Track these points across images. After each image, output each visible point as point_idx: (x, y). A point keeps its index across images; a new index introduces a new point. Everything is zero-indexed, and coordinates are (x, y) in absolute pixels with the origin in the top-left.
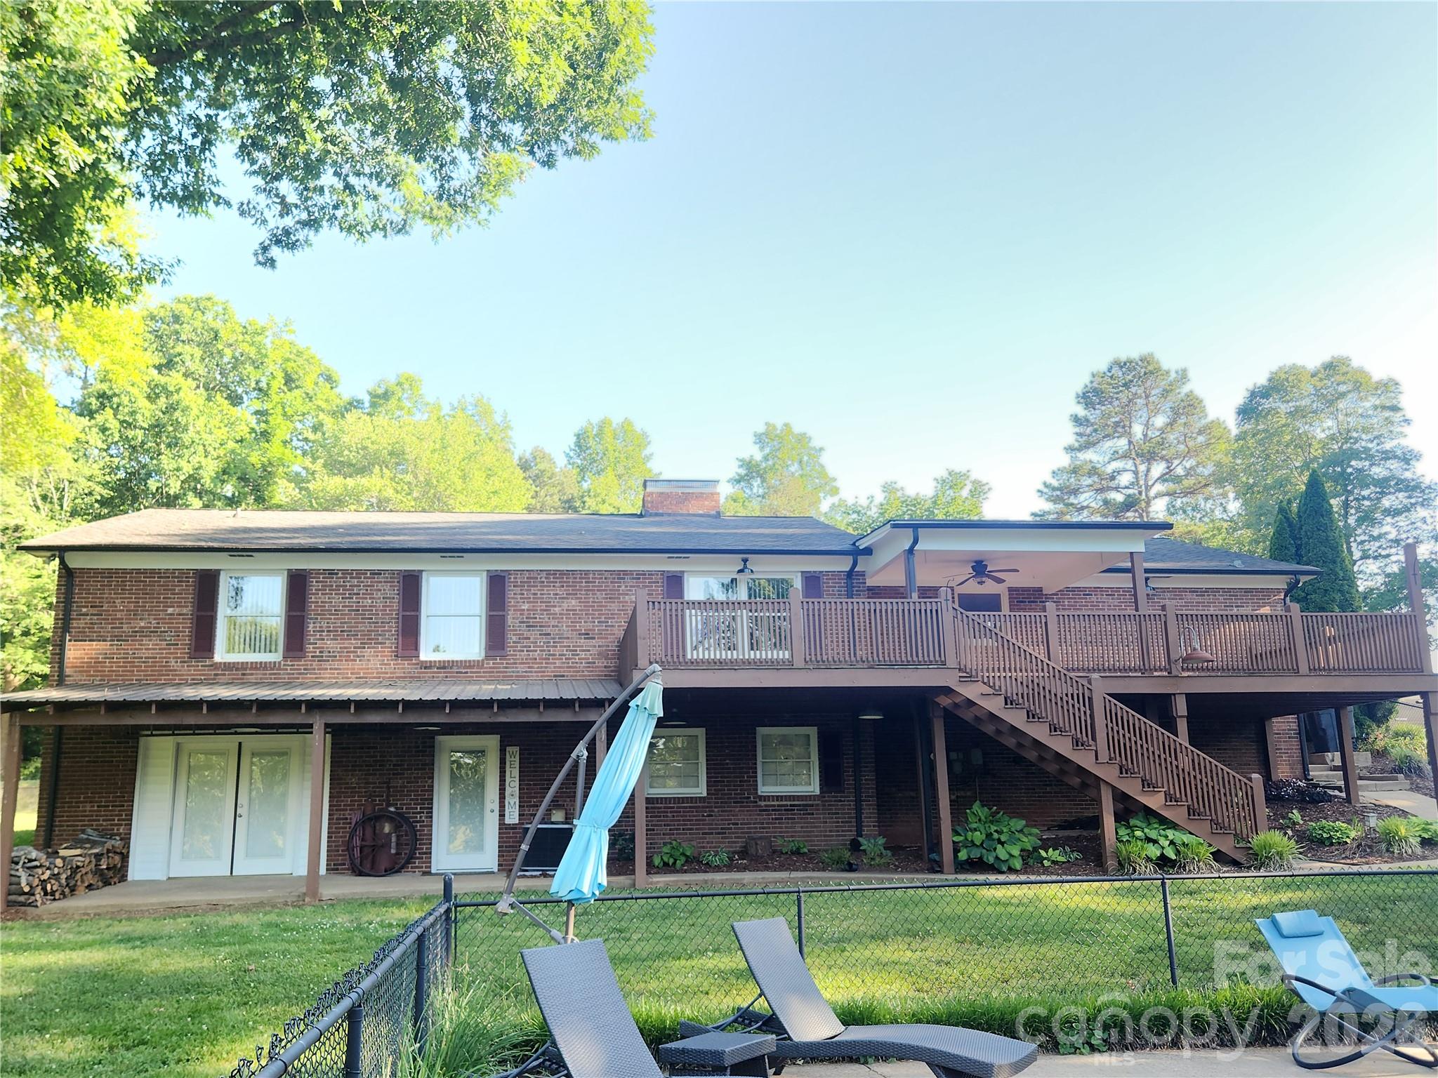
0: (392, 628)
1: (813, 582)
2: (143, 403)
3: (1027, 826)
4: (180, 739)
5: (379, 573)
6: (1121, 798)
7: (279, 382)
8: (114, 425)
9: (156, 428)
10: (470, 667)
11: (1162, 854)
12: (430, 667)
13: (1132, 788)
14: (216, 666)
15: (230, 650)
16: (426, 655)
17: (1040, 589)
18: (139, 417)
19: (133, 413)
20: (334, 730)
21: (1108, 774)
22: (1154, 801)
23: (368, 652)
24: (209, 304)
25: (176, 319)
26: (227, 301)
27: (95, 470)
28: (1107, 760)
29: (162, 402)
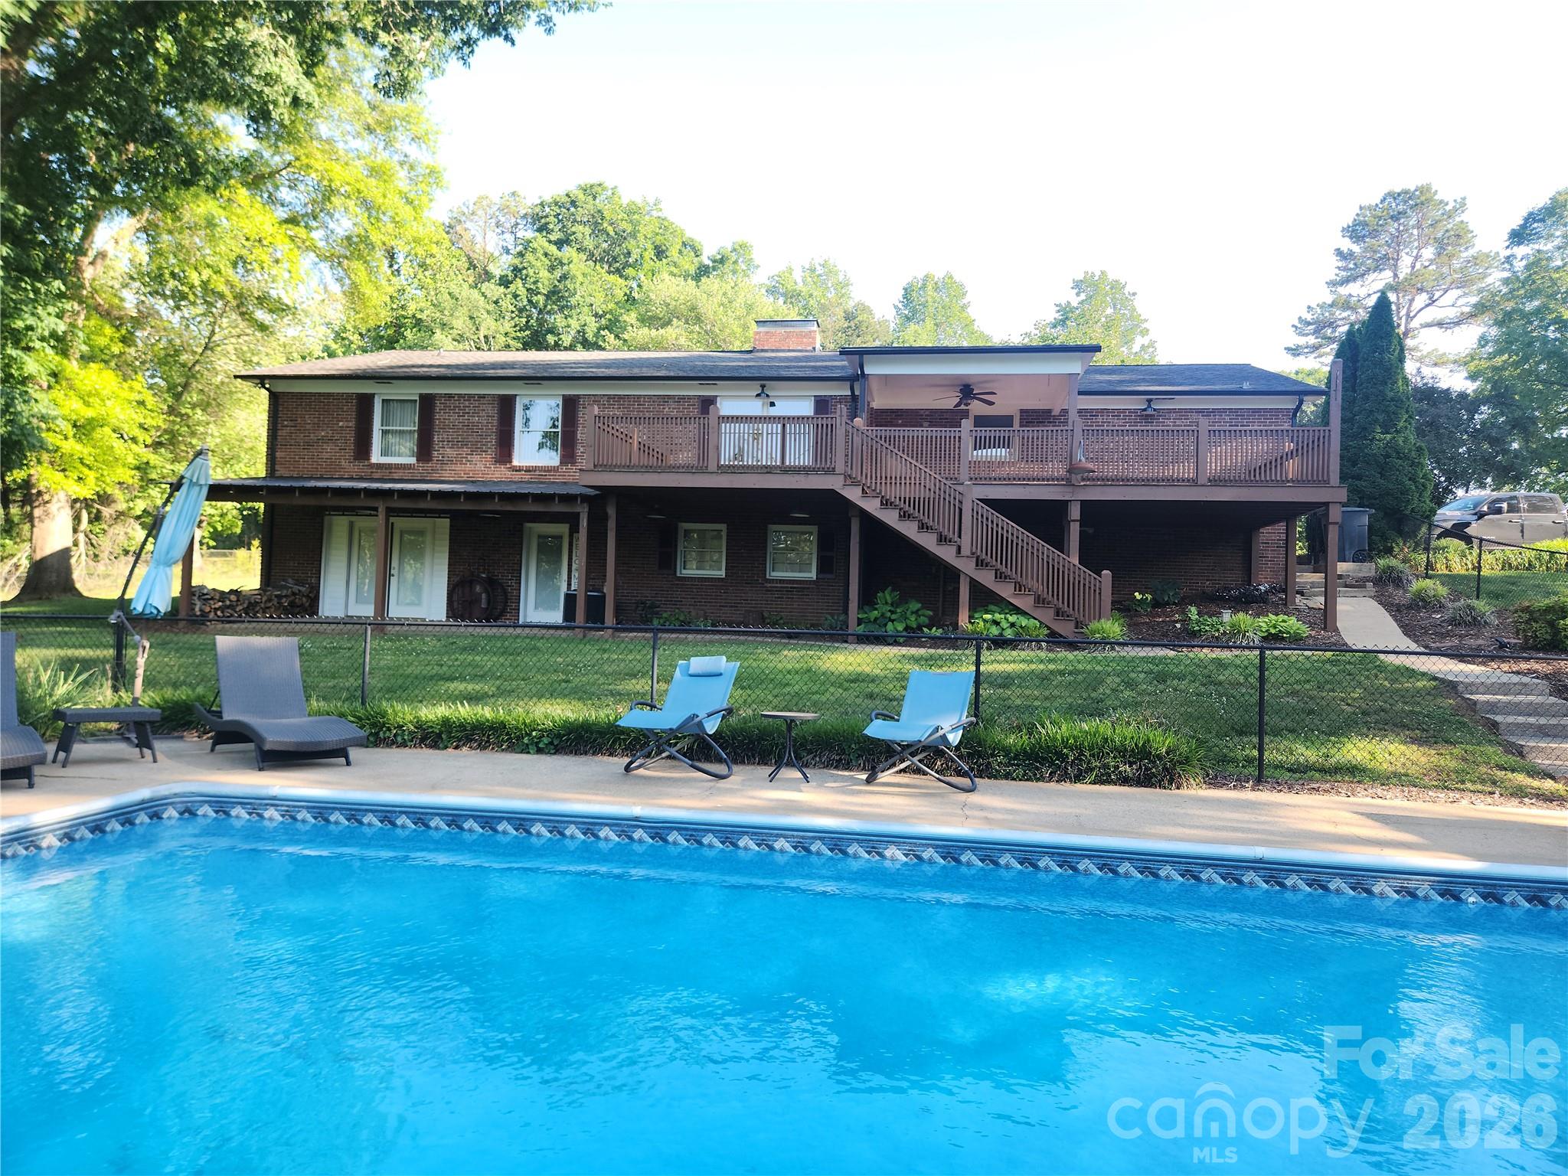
0: (493, 440)
1: (822, 405)
2: (544, 274)
3: (923, 608)
4: (353, 518)
5: (483, 396)
6: (975, 587)
7: (650, 253)
8: (522, 292)
9: (554, 294)
10: (548, 471)
11: (1001, 635)
12: (520, 471)
13: (986, 578)
14: (372, 466)
15: (385, 452)
16: (516, 463)
17: (1050, 411)
18: (540, 285)
19: (535, 283)
20: (455, 516)
21: (967, 567)
22: (1005, 591)
23: (476, 458)
24: (599, 189)
25: (573, 203)
26: (616, 187)
27: (507, 326)
28: (969, 554)
29: (558, 274)
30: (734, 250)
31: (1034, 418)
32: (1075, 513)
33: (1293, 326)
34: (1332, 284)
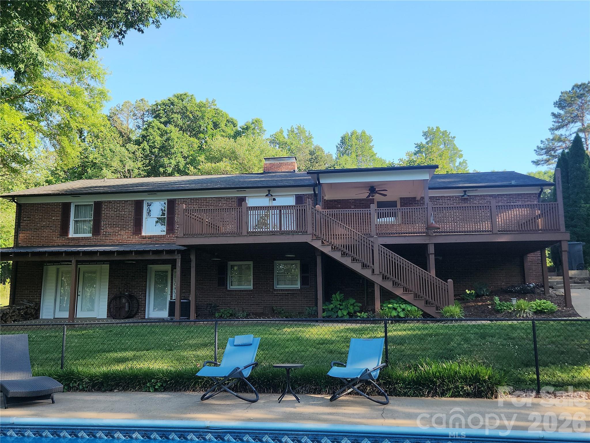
0: (131, 224)
1: (299, 199)
2: (158, 138)
3: (356, 302)
4: (58, 267)
5: (127, 201)
6: (383, 290)
7: (211, 126)
8: (147, 147)
9: (163, 148)
10: (160, 238)
11: (398, 315)
12: (145, 238)
13: (388, 285)
14: (69, 239)
15: (76, 232)
16: (143, 234)
17: (415, 198)
18: (156, 144)
19: (153, 143)
20: (112, 263)
21: (378, 280)
22: (399, 292)
23: (123, 232)
24: (185, 97)
25: (172, 104)
26: (193, 95)
27: (140, 164)
28: (378, 273)
29: (165, 138)
30: (253, 123)
31: (407, 202)
32: (431, 250)
33: (535, 150)
34: (552, 129)
